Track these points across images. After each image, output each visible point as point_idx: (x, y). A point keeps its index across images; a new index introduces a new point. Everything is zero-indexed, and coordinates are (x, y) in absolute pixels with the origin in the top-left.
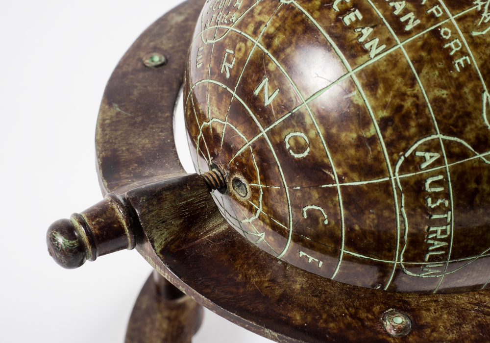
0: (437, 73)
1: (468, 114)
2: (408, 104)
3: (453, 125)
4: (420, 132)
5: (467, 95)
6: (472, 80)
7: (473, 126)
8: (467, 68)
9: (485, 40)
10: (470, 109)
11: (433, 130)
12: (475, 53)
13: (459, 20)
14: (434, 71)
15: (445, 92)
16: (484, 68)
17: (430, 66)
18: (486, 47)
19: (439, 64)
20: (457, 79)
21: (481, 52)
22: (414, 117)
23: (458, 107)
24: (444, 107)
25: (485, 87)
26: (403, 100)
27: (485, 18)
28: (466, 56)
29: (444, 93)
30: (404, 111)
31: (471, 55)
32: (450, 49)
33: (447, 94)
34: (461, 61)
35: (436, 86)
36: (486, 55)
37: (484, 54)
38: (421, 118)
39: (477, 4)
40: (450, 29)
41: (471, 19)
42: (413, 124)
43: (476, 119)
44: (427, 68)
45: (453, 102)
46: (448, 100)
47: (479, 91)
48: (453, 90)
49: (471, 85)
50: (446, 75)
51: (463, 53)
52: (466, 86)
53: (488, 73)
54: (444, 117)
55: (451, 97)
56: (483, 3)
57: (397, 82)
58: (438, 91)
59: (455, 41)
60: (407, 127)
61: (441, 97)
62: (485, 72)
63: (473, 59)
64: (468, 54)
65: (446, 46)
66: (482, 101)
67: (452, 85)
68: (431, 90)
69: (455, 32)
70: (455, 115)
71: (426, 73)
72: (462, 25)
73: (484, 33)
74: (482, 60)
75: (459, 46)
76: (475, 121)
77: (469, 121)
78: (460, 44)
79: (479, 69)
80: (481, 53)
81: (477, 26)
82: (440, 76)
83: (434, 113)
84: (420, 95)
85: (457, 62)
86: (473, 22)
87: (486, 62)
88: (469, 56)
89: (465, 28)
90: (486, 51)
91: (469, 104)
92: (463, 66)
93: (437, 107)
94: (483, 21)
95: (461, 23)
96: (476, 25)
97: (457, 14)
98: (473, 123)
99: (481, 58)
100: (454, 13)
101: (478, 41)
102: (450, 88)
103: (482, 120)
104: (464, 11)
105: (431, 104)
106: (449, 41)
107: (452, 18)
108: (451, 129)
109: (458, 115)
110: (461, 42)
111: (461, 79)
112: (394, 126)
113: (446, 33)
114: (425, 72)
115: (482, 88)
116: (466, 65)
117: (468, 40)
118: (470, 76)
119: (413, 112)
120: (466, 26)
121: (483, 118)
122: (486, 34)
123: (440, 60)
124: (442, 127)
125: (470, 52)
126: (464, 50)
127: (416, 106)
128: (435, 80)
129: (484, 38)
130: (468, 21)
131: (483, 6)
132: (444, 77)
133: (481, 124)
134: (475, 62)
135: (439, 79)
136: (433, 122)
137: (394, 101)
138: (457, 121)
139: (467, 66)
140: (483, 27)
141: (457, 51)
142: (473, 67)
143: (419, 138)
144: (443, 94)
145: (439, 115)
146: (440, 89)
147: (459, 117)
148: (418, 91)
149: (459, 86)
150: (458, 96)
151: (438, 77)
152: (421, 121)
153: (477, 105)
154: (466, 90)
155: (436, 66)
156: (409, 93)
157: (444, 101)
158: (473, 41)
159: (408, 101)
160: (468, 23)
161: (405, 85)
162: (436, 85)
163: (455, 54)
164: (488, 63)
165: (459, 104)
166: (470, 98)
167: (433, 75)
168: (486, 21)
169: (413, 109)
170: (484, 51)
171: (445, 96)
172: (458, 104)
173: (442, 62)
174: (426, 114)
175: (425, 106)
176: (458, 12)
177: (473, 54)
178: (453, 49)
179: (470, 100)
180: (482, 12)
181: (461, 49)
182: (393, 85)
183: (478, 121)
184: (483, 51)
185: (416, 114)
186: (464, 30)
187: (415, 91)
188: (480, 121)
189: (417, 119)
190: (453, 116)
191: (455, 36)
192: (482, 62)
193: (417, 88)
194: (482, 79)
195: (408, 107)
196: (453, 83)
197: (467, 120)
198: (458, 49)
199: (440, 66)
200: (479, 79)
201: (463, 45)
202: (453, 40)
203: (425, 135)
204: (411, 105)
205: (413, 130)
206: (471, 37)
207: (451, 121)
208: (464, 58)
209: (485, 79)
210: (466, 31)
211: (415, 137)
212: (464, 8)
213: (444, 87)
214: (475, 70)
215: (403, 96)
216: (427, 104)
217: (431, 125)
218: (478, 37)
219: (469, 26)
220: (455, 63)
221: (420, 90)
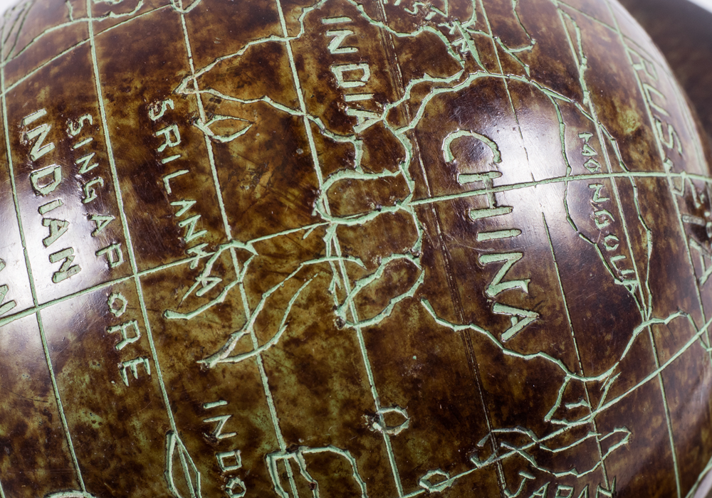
0: (87, 378)
1: (138, 469)
2: (34, 424)
3: (109, 482)
4: (53, 479)
5: (138, 432)
6: (150, 407)
7: (147, 492)
8: (143, 381)
9: (187, 332)
10: (140, 459)
11: (74, 482)
12: (162, 355)
13: (148, 282)
14: (83, 374)
15: (97, 418)
16: (175, 388)
17: (78, 362)
18: (186, 346)
19: (94, 363)
20: (121, 398)
21: (176, 355)
22: (43, 450)
23: (119, 451)
24: (93, 444)
25: (173, 424)
26: (28, 415)
27: (201, 286)
28: (144, 358)
29: (95, 420)
30: (28, 434)
31: (155, 358)
32: (118, 337)
33: (100, 424)
34: (134, 365)
35: (81, 404)
36: (185, 362)
37: (179, 359)
38: (54, 456)
39: (194, 255)
40: (127, 298)
41: (172, 285)
42: (41, 462)
43: (152, 479)
44: (71, 365)
45: (110, 441)
46: (101, 435)
47: (160, 430)
48: (112, 418)
49: (146, 416)
50: (103, 386)
51: (139, 350)
52: (137, 416)
53: (181, 399)
54: (94, 463)
55: (107, 430)
56: (205, 254)
57: (20, 379)
58: (86, 413)
59: (130, 323)
60: (33, 465)
61: (90, 426)
62: (177, 395)
63: (158, 366)
64: (148, 355)
65: (114, 330)
66: (167, 450)
67: (111, 408)
68: (74, 409)
69: (135, 306)
70: (113, 464)
71: (69, 375)
72: (151, 295)
73: (189, 317)
74: (175, 371)
75: (136, 336)
76: (150, 484)
77: (138, 481)
78: (138, 333)
79: (166, 388)
80: (173, 357)
81: (179, 301)
82: (92, 386)
83: (76, 453)
84: (55, 413)
85: (126, 365)
86: (174, 291)
87: (181, 376)
88: (151, 359)
89: (154, 301)
90: (185, 356)
91: (140, 451)
92: (136, 375)
93: (81, 442)
94: (194, 293)
95: (150, 289)
96: (176, 299)
97: (149, 269)
98: (147, 487)
99: (172, 366)
100: (142, 265)
101: (174, 331)
102: (106, 413)
103: (164, 485)
104: (162, 264)
105: (71, 434)
106: (121, 322)
107: (137, 276)
108: (105, 487)
109: (119, 465)
110: (142, 328)
111: (129, 401)
112: (12, 456)
113: (118, 305)
114: (67, 373)
115: (168, 425)
116: (142, 375)
117: (155, 328)
118: (147, 398)
119: (41, 441)
120: (158, 296)
121: (167, 481)
122: (192, 320)
123: (96, 357)
124: (89, 481)
125: (154, 351)
126: (143, 344)
127: (48, 431)
128: (82, 392)
129: (187, 328)
130: (163, 288)
131: (205, 260)
132: (98, 391)
133: (163, 491)
134: (160, 373)
135: (90, 391)
136: (75, 467)
137: (14, 411)
138: (117, 476)
139: (144, 377)
140: (191, 304)
141: (129, 345)
142: (155, 381)
143: (51, 489)
144: (94, 422)
145: (83, 457)
146: (90, 412)
147: (121, 470)
148: (51, 404)
149: (124, 414)
150: (120, 432)
151: (88, 387)
152: (54, 460)
153: (154, 455)
154: (136, 423)
155: (87, 364)
156: (36, 404)
157: (94, 434)
158: (164, 330)
159: (35, 419)
160: (163, 293)
161: (33, 388)
162: (83, 401)
163: (125, 351)
164: (184, 379)
165: (122, 447)
166: (144, 441)
167: (80, 380)
168: (200, 294)
169: (41, 435)
170: (182, 354)
171: (96, 426)
172: (119, 445)
173: (99, 360)
174: (62, 451)
175: (62, 435)
176: (150, 265)
177: (159, 357)
178: (123, 340)
179: (142, 444)
180: (196, 273)
181: (138, 342)
182: (15, 383)
183: (157, 484)
184: (179, 354)
185: (47, 446)
186: (151, 306)
187: (47, 405)
188: (161, 485)
189: (48, 456)
190: (109, 466)
191: (132, 313)
192: (173, 375)
193: (51, 399)
194: (169, 407)
195: (34, 430)
196: (114, 404)
197: (136, 478)
198: (133, 341)
199: (94, 367)
200: (163, 406)
201: (144, 334)
202: (127, 322)
203: (61, 487)
204: (39, 426)
205: (41, 473)
206: (162, 321)
207: (106, 474)
208: (141, 360)
209: (174, 410)
210: (155, 308)
211: (45, 485)
212: (165, 258)
213: (95, 409)
214: (157, 389)
215: (27, 406)
216: (65, 432)
217: (71, 473)
218: (175, 323)
219: (163, 298)
220: (123, 368)
221: (55, 404)
